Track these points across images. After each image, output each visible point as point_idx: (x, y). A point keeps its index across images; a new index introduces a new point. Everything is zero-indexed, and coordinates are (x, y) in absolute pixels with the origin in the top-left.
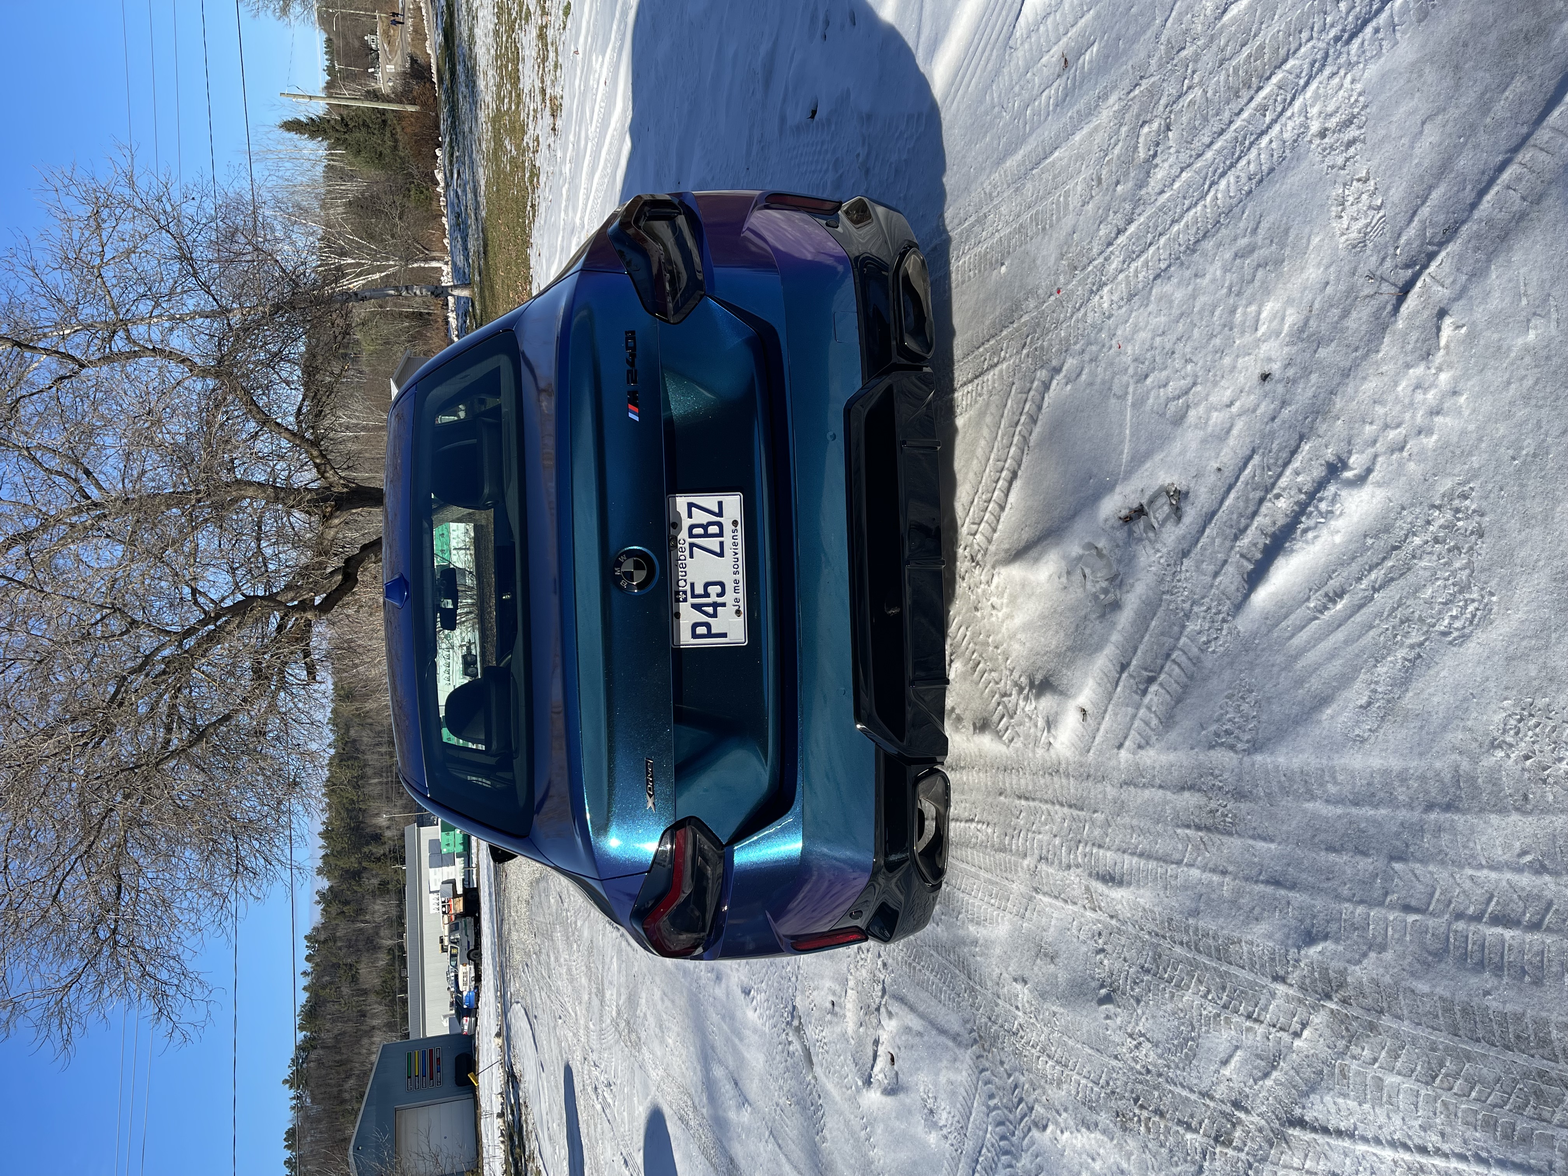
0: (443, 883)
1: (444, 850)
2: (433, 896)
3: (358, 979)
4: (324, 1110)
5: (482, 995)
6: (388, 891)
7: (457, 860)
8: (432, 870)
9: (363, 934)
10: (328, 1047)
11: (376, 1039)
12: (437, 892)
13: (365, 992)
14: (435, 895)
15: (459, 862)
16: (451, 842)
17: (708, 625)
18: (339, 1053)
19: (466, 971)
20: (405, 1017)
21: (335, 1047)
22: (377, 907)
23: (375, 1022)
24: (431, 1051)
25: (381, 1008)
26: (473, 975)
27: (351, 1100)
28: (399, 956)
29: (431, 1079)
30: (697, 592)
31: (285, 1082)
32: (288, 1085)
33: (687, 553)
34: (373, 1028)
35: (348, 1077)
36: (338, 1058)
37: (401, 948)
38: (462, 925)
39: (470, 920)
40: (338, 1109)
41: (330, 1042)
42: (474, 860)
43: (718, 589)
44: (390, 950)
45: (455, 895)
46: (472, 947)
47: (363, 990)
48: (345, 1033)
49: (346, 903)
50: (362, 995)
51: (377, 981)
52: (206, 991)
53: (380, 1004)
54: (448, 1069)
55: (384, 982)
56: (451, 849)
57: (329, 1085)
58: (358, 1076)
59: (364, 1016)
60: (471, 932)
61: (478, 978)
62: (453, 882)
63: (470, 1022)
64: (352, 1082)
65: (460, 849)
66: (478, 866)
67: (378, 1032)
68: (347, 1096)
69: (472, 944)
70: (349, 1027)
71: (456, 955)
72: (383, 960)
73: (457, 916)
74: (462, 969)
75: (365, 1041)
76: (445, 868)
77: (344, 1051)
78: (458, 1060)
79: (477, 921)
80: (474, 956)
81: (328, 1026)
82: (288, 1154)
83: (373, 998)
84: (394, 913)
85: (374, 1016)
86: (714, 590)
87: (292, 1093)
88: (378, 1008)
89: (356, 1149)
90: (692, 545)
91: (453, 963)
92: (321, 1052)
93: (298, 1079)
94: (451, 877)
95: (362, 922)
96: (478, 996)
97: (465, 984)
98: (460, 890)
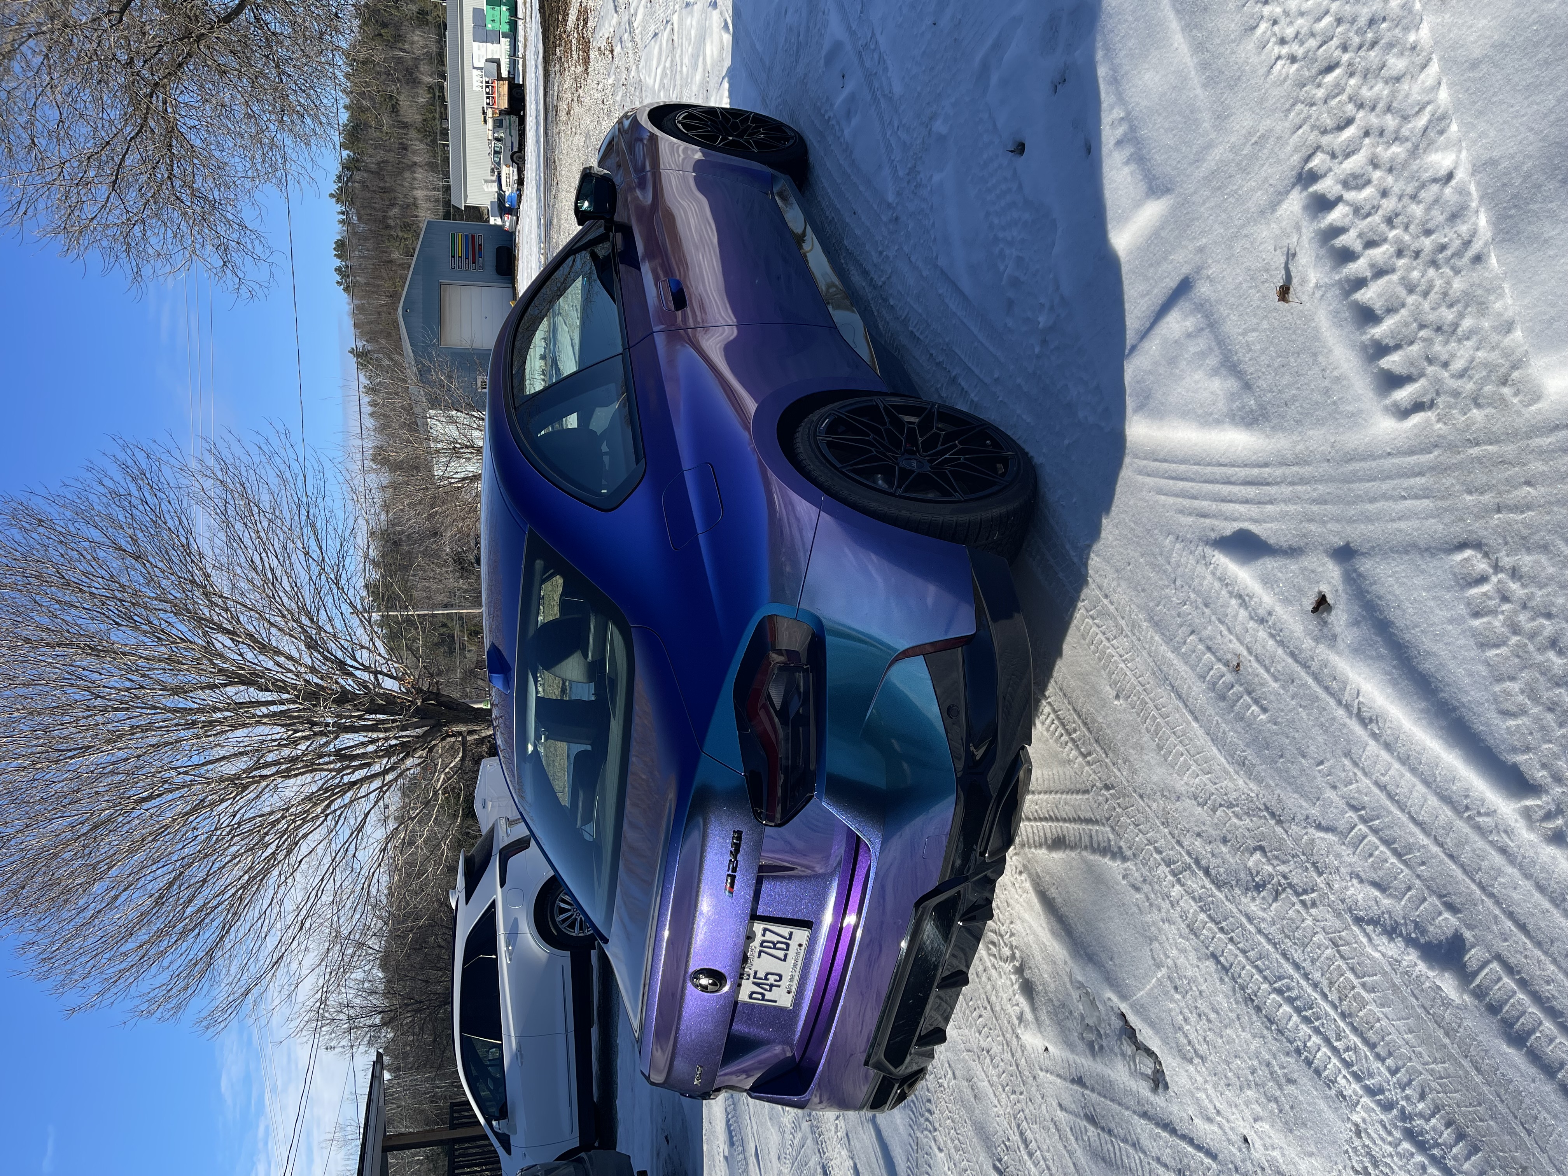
0: (487, 60)
1: (489, 26)
2: (476, 73)
3: (398, 111)
4: (370, 230)
5: (524, 198)
6: (427, 23)
7: (502, 40)
8: (476, 45)
9: (402, 63)
10: (372, 172)
11: (418, 176)
12: (481, 69)
13: (406, 126)
14: (478, 72)
15: (505, 42)
16: (497, 19)
17: (763, 995)
18: (382, 179)
19: (509, 172)
20: (446, 160)
21: (378, 173)
22: (416, 38)
23: (417, 159)
24: (473, 237)
25: (422, 146)
26: (516, 177)
27: (395, 227)
28: (438, 95)
29: (474, 262)
30: (758, 975)
31: (332, 195)
32: (334, 200)
33: (756, 955)
34: (415, 163)
35: (393, 205)
36: (382, 185)
37: (442, 88)
38: (506, 123)
39: (514, 118)
40: (383, 232)
41: (373, 167)
42: (521, 49)
43: (777, 978)
44: (430, 88)
45: (500, 78)
46: (516, 149)
47: (403, 123)
48: (387, 162)
49: (384, 25)
50: (403, 128)
51: (418, 118)
52: (267, 251)
53: (421, 141)
54: (489, 256)
55: (424, 120)
56: (496, 26)
57: (374, 208)
58: (401, 206)
59: (406, 149)
60: (515, 133)
61: (521, 182)
62: (498, 63)
63: (511, 221)
64: (395, 211)
65: (506, 28)
66: (524, 58)
67: (420, 170)
68: (391, 222)
69: (516, 145)
70: (392, 157)
71: (499, 153)
72: (423, 98)
73: (501, 112)
74: (505, 170)
75: (407, 175)
76: (489, 45)
77: (387, 179)
78: (499, 251)
79: (522, 121)
80: (518, 158)
81: (371, 151)
82: (338, 263)
83: (413, 134)
84: (434, 48)
85: (415, 152)
86: (772, 979)
87: (339, 208)
88: (420, 146)
89: (405, 310)
90: (760, 952)
91: (497, 160)
92: (365, 175)
93: (343, 195)
94: (496, 56)
95: (401, 50)
96: (520, 196)
97: (508, 185)
98: (505, 74)
